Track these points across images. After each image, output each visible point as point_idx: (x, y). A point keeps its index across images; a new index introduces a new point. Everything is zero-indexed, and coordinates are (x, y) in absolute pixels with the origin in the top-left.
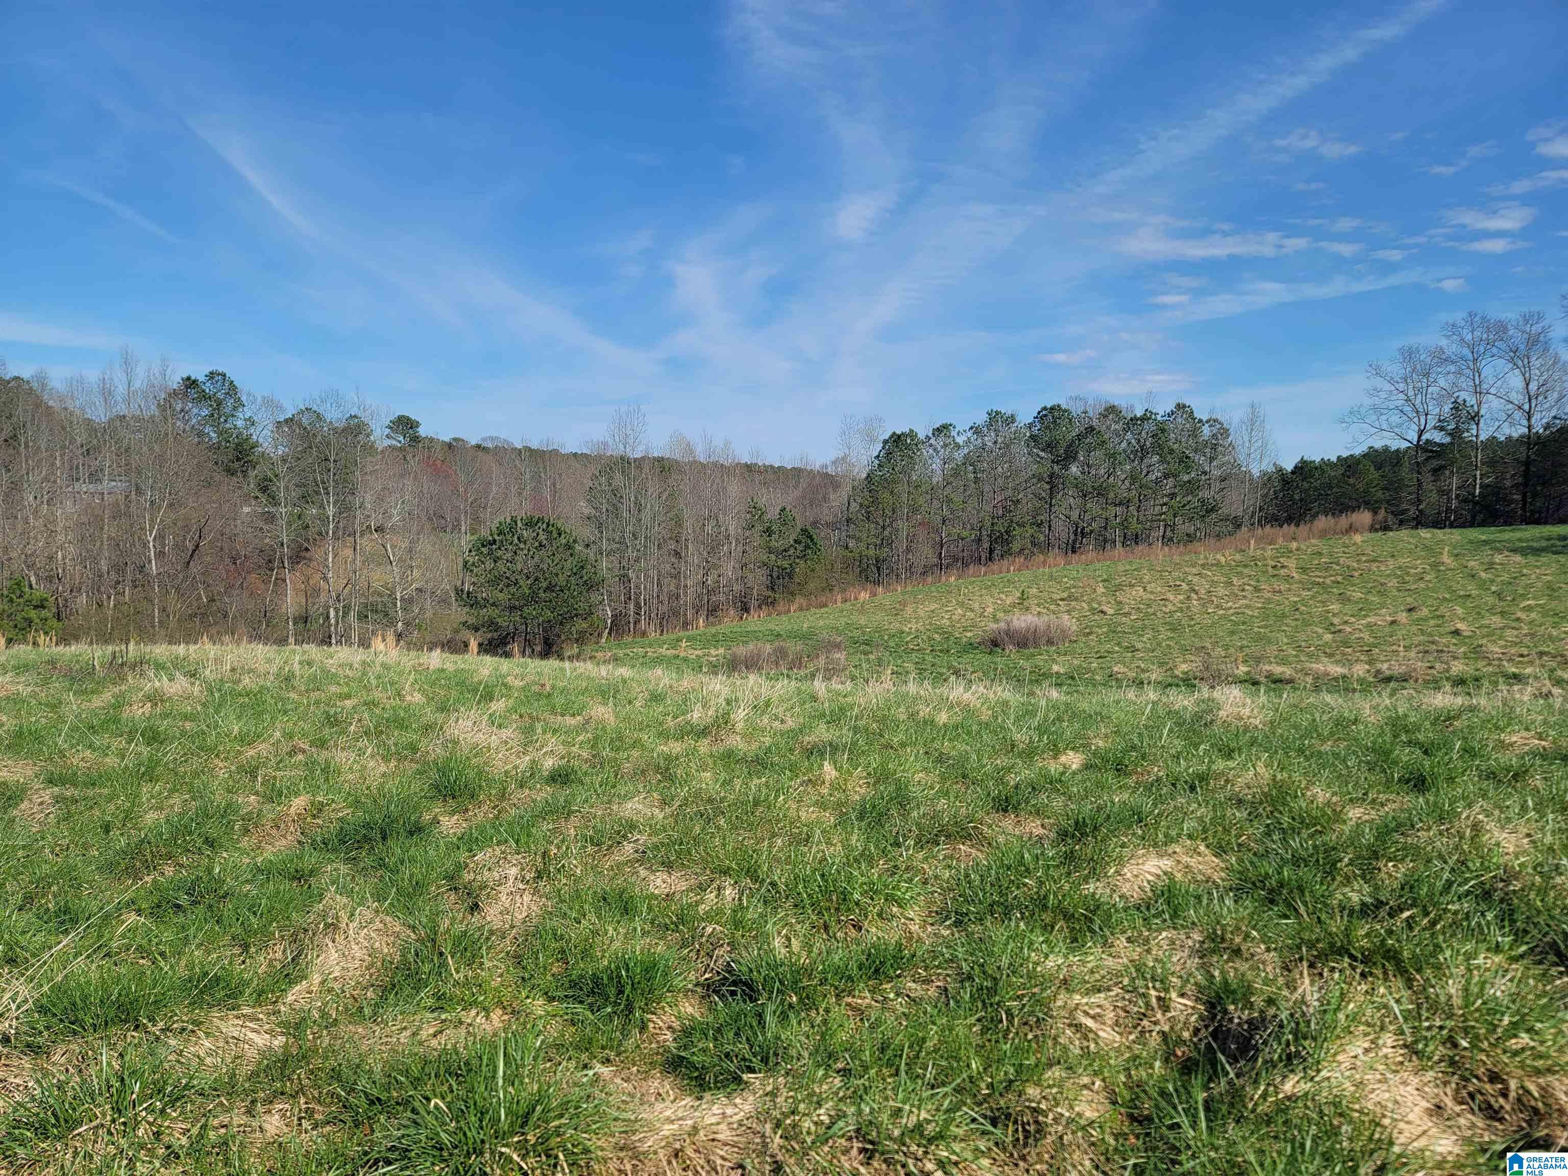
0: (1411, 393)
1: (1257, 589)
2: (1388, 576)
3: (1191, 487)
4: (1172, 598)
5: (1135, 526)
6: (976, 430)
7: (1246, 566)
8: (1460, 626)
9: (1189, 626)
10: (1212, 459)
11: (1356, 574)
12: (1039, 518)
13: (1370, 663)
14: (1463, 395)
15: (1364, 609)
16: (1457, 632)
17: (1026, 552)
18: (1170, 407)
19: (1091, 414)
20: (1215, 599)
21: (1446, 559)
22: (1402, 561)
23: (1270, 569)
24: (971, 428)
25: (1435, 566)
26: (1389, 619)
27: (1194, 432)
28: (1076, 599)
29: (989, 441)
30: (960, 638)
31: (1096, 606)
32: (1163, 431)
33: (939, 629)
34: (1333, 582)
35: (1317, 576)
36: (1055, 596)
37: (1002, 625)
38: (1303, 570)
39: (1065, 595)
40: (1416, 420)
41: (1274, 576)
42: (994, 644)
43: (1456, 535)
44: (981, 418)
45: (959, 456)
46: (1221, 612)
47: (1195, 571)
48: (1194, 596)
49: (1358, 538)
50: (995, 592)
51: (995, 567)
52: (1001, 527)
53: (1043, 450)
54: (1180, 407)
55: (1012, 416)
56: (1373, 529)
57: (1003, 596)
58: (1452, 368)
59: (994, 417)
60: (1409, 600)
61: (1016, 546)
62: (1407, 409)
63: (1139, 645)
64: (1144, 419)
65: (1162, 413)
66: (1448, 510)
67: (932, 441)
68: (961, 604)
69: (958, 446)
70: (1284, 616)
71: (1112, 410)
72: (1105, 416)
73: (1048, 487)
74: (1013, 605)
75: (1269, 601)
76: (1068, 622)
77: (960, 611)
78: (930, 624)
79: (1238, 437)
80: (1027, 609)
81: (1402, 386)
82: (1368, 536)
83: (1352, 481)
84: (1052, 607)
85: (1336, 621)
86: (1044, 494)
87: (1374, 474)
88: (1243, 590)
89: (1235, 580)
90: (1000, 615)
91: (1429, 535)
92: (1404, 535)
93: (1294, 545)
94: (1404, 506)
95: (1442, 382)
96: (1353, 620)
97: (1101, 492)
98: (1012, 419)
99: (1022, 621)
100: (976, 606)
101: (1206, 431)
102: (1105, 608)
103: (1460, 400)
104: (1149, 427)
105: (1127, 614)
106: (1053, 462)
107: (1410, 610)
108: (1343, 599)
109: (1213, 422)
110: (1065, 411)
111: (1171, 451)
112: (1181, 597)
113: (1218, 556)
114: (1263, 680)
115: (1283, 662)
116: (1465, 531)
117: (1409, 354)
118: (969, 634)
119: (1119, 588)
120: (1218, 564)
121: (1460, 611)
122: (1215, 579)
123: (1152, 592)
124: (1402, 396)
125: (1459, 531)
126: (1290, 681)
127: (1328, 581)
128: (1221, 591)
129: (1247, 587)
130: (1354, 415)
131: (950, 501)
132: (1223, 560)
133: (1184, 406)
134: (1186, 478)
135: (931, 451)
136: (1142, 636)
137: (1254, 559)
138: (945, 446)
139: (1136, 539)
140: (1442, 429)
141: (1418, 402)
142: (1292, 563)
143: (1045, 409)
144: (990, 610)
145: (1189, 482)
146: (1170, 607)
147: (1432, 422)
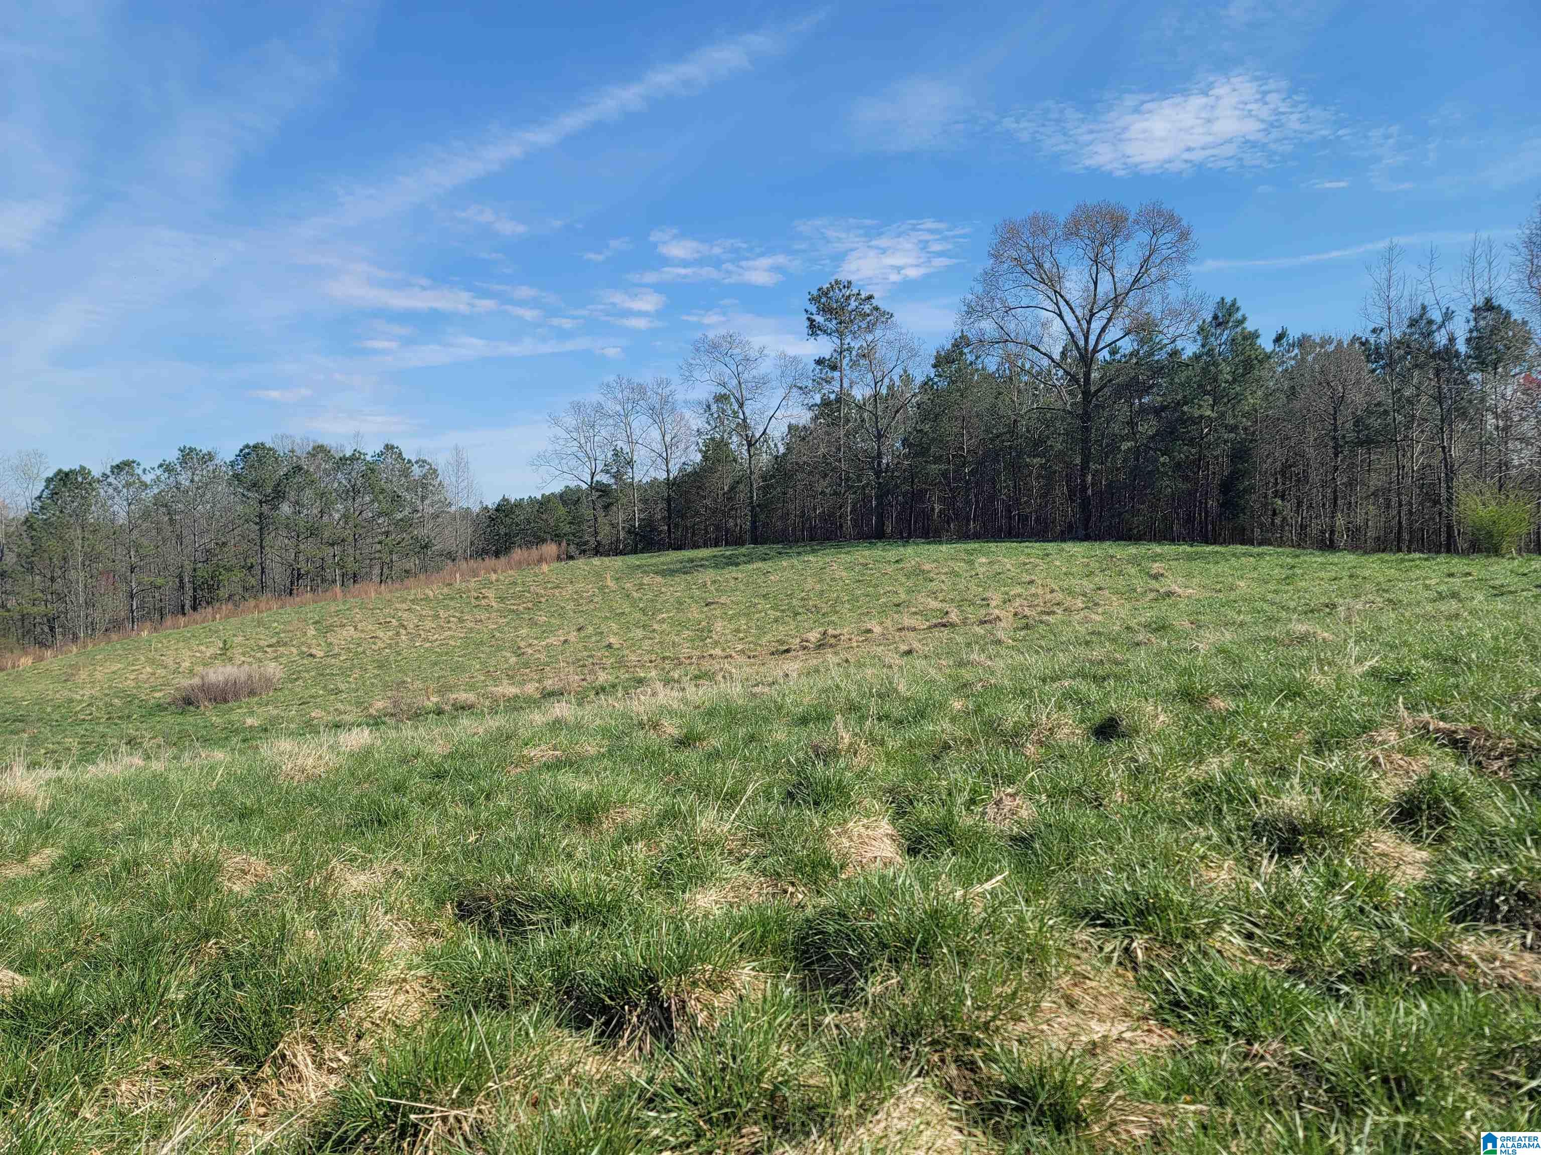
0: (583, 441)
1: (461, 620)
2: (568, 600)
3: (405, 524)
4: (381, 635)
5: (351, 566)
6: (168, 468)
7: (452, 599)
8: (612, 640)
9: (396, 661)
10: (423, 499)
11: (543, 600)
12: (249, 561)
13: (539, 681)
14: (620, 444)
15: (547, 630)
16: (610, 646)
17: (237, 598)
18: (380, 447)
19: (298, 453)
20: (422, 632)
21: (609, 583)
22: (578, 586)
23: (473, 600)
24: (161, 466)
25: (601, 589)
26: (562, 639)
27: (405, 472)
28: (285, 644)
29: (184, 479)
30: (147, 701)
31: (304, 649)
32: (373, 471)
33: (123, 694)
34: (525, 608)
35: (511, 604)
36: (262, 643)
37: (196, 681)
38: (502, 599)
39: (274, 640)
40: (588, 464)
41: (475, 607)
42: (188, 701)
43: (618, 562)
44: (173, 456)
45: (148, 495)
46: (428, 645)
47: (405, 606)
48: (403, 632)
49: (545, 568)
50: (193, 642)
51: (197, 616)
52: (203, 571)
53: (249, 490)
54: (389, 448)
55: (209, 453)
56: (559, 559)
57: (203, 648)
58: (611, 421)
59: (187, 454)
60: (581, 620)
61: (223, 593)
62: (580, 454)
63: (342, 687)
64: (353, 459)
65: (371, 453)
66: (618, 540)
67: (111, 479)
68: (152, 662)
69: (145, 486)
70: (482, 643)
71: (320, 450)
72: (314, 455)
73: (258, 527)
74: (215, 657)
75: (471, 630)
76: (273, 669)
77: (148, 669)
78: (110, 687)
79: (447, 477)
80: (231, 659)
81: (575, 435)
82: (556, 565)
83: (544, 517)
84: (259, 655)
85: (522, 644)
86: (252, 536)
87: (562, 510)
88: (449, 622)
89: (441, 613)
90: (199, 669)
91: (598, 563)
92: (581, 563)
93: (494, 577)
94: (586, 538)
95: (603, 433)
96: (536, 642)
97: (313, 532)
98: (210, 457)
99: (219, 674)
100: (169, 661)
101: (416, 471)
102: (314, 651)
103: (618, 448)
104: (359, 467)
105: (335, 656)
106: (261, 502)
107: (579, 630)
108: (533, 623)
109: (422, 463)
110: (270, 449)
111: (382, 491)
112: (390, 633)
113: (427, 591)
114: (447, 708)
115: (472, 687)
116: (626, 558)
117: (578, 408)
118: (157, 695)
119: (330, 629)
120: (427, 599)
121: (614, 626)
122: (424, 613)
123: (362, 631)
124: (575, 443)
125: (622, 557)
126: (471, 707)
127: (521, 608)
128: (429, 624)
129: (452, 619)
130: (539, 460)
131: (138, 547)
132: (431, 594)
133: (392, 447)
134: (399, 516)
135: (111, 491)
136: (350, 676)
137: (460, 592)
138: (128, 485)
139: (355, 578)
140: (607, 472)
141: (588, 449)
142: (491, 594)
143: (247, 446)
144: (187, 664)
145: (401, 520)
146: (380, 644)
147: (600, 466)
